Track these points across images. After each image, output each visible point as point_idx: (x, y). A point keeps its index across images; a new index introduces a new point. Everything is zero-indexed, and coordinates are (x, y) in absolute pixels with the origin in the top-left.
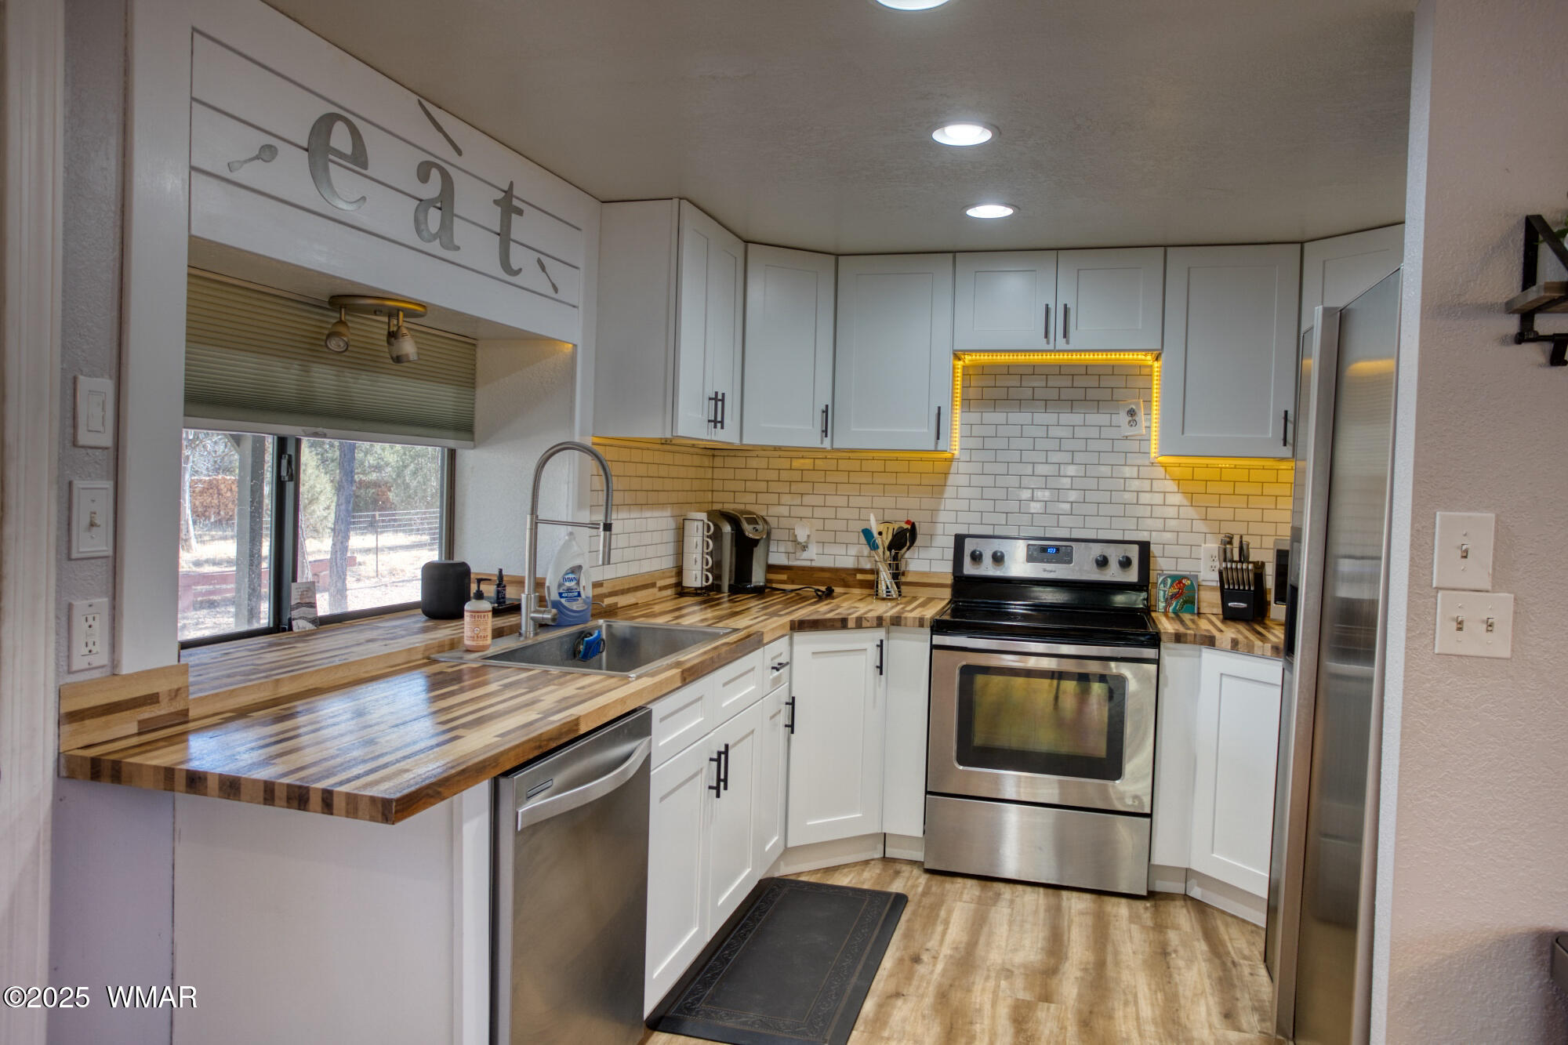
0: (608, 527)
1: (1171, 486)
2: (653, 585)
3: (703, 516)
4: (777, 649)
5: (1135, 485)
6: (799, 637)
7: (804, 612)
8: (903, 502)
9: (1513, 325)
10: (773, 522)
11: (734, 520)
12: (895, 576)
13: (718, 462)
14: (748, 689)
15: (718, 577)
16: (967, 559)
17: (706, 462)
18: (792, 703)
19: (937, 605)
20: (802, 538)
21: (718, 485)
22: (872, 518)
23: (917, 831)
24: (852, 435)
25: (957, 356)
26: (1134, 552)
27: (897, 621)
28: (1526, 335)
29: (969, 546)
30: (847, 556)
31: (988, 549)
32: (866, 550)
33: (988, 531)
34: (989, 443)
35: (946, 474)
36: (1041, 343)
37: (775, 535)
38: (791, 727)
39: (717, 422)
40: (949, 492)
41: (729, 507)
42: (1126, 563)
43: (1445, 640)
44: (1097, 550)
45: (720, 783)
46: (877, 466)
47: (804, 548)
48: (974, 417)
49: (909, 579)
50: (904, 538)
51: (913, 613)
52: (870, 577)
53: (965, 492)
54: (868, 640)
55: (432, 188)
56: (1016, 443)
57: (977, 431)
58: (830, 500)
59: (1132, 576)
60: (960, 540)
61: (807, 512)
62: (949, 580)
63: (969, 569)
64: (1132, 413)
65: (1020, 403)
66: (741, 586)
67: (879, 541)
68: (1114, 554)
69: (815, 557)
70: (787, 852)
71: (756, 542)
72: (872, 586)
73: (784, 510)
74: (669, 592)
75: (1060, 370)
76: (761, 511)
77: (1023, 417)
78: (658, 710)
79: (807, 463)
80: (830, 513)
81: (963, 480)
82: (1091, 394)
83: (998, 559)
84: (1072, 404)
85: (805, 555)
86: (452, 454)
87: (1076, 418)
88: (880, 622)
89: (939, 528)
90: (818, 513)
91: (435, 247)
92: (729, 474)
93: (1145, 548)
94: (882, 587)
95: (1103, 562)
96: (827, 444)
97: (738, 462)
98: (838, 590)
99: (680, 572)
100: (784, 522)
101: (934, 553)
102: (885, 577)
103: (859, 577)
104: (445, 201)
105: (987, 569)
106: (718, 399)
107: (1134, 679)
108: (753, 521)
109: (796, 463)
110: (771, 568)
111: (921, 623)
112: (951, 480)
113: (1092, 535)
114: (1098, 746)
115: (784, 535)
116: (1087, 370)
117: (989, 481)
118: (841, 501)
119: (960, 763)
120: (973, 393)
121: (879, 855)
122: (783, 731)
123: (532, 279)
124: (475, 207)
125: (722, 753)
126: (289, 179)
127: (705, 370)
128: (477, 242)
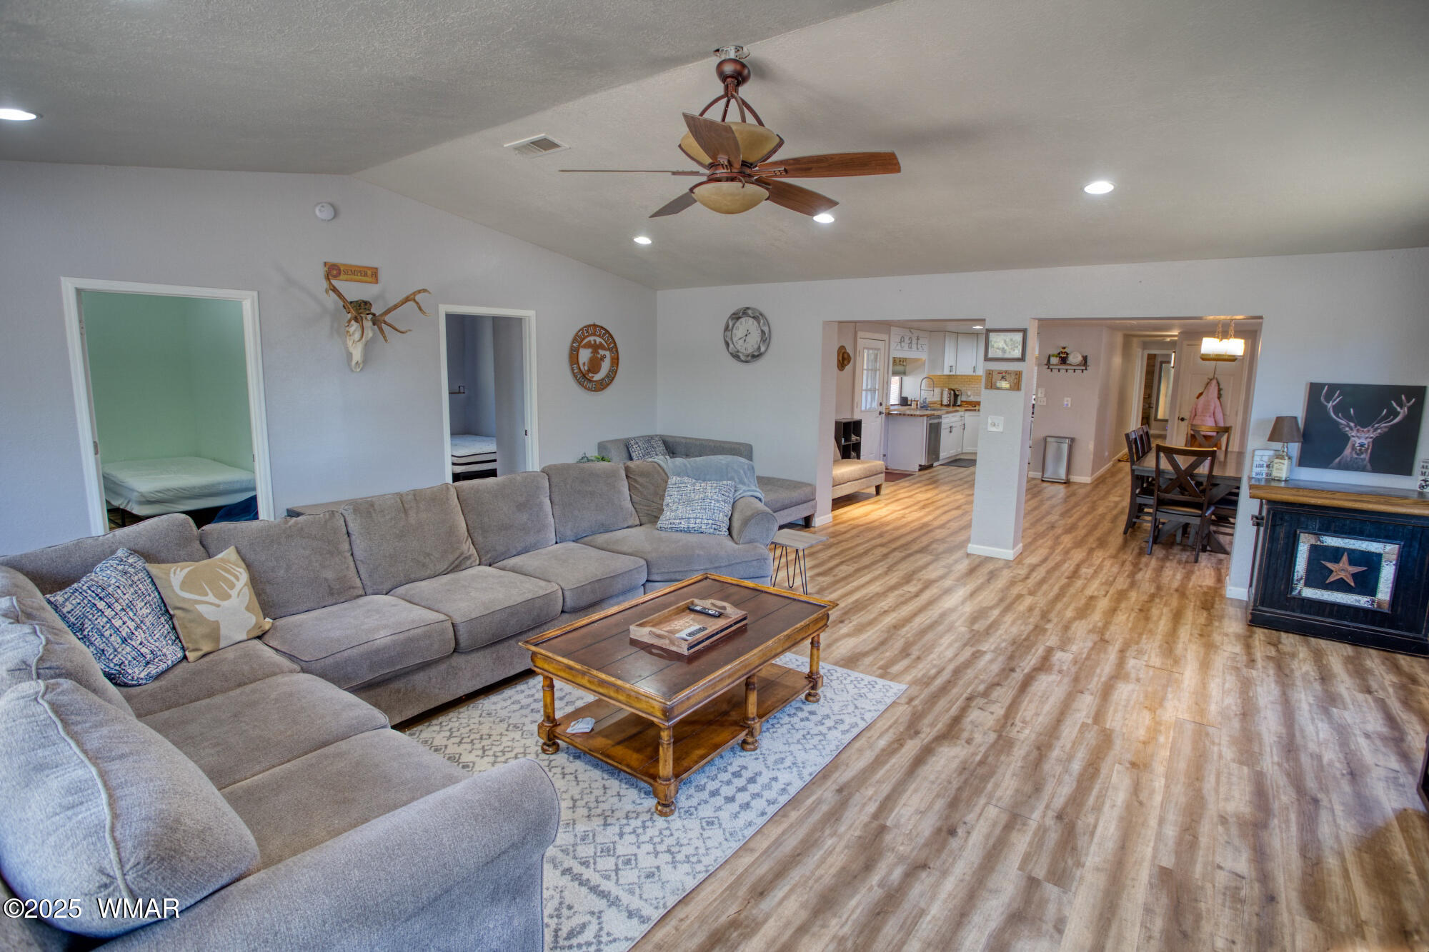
0: (935, 390)
2: (937, 402)
3: (947, 389)
4: (961, 413)
6: (966, 412)
7: (967, 408)
9: (1047, 367)
10: (962, 391)
11: (954, 390)
13: (949, 378)
14: (956, 419)
15: (950, 402)
21: (949, 383)
28: (1048, 369)
37: (963, 393)
39: (951, 371)
41: (952, 388)
43: (1039, 403)
45: (951, 431)
47: (970, 397)
58: (977, 386)
61: (971, 389)
66: (955, 404)
69: (972, 399)
70: (963, 453)
71: (959, 395)
73: (965, 388)
74: (939, 404)
76: (960, 389)
78: (943, 416)
80: (976, 389)
86: (902, 378)
91: (911, 349)
92: (951, 381)
96: (974, 374)
97: (953, 378)
98: (977, 406)
99: (941, 400)
100: (965, 391)
104: (911, 343)
106: (952, 366)
108: (958, 390)
109: (967, 378)
110: (961, 401)
115: (965, 393)
122: (961, 428)
123: (920, 349)
124: (914, 341)
125: (951, 427)
126: (899, 347)
127: (949, 359)
128: (914, 346)
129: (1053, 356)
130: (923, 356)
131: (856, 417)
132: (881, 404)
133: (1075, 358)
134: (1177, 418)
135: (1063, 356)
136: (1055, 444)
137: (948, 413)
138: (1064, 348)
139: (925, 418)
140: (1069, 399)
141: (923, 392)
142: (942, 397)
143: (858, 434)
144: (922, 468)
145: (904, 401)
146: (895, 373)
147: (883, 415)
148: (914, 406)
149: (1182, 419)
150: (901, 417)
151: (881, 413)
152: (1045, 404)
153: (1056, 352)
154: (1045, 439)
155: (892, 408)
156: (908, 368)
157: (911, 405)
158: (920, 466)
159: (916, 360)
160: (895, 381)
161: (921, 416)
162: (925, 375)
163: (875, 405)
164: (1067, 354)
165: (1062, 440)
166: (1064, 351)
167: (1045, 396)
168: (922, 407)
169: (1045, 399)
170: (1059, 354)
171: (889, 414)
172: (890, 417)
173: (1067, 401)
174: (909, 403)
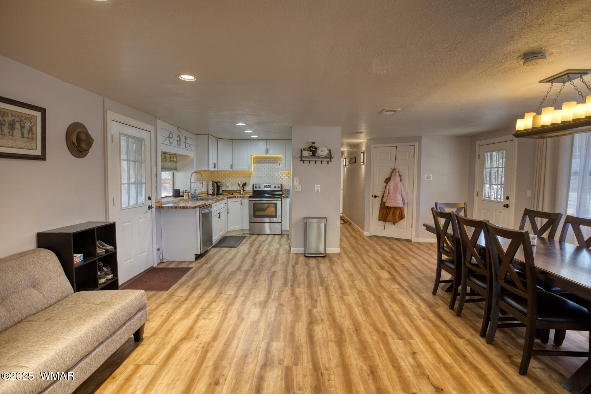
0: (202, 183)
1: (285, 175)
2: (204, 193)
3: (212, 182)
4: (225, 201)
5: (280, 175)
6: (229, 199)
7: (228, 196)
8: (244, 179)
9: (300, 159)
10: (223, 183)
11: (216, 183)
12: (243, 191)
13: (213, 173)
14: (222, 206)
15: (214, 192)
16: (255, 188)
17: (211, 173)
18: (228, 209)
19: (251, 194)
20: (228, 185)
21: (213, 177)
22: (239, 182)
23: (248, 228)
24: (235, 168)
25: (252, 155)
26: (280, 186)
27: (243, 197)
28: (301, 160)
29: (255, 186)
30: (235, 188)
31: (258, 186)
32: (238, 187)
33: (258, 183)
34: (258, 169)
35: (251, 174)
36: (265, 154)
37: (223, 185)
38: (228, 213)
39: (215, 167)
40: (252, 177)
41: (215, 181)
42: (279, 187)
43: (295, 190)
44: (274, 185)
45: (220, 217)
46: (240, 173)
47: (228, 187)
48: (255, 165)
49: (245, 191)
50: (244, 185)
51: (246, 196)
52: (239, 191)
53: (254, 177)
54: (239, 200)
55: (178, 139)
56: (262, 169)
57: (256, 167)
58: (232, 179)
59: (280, 189)
60: (253, 185)
61: (228, 181)
62: (252, 191)
63: (255, 189)
64: (279, 164)
65: (262, 163)
66: (218, 194)
67: (240, 185)
68: (277, 186)
69: (230, 189)
70: (228, 232)
71: (220, 186)
72: (240, 193)
73: (224, 181)
74: (206, 195)
75: (268, 158)
76: (221, 181)
77: (263, 165)
78: (213, 205)
79: (228, 173)
80: (232, 181)
81: (254, 175)
82: (273, 161)
83: (259, 187)
84: (270, 163)
85: (228, 188)
86: (174, 173)
87: (271, 165)
88: (241, 197)
89: (250, 183)
90: (230, 181)
91: (179, 146)
92: (215, 175)
93: (281, 185)
94: (241, 193)
95: (275, 187)
96: (231, 170)
97: (216, 173)
98: (234, 194)
99: (208, 191)
100: (224, 183)
101: (250, 187)
102: (242, 191)
103: (238, 191)
104: (180, 140)
105: (258, 189)
106: (215, 164)
107: (279, 203)
108: (220, 183)
109: (226, 173)
110: (223, 191)
111: (247, 197)
112: (252, 175)
113: (274, 183)
114: (274, 214)
115: (225, 185)
116: (272, 158)
117: (258, 175)
118: (234, 179)
119: (254, 217)
120: (255, 161)
121: (242, 233)
122: (227, 213)
123: (189, 148)
124: (183, 140)
125: (220, 213)
126: (167, 142)
127: (212, 159)
128: (183, 145)
129: (305, 150)
130: (191, 154)
131: (111, 220)
132: (150, 198)
133: (322, 152)
134: (371, 196)
135: (313, 149)
136: (316, 224)
137: (216, 201)
138: (314, 143)
139: (198, 209)
140: (319, 185)
141: (193, 184)
142: (208, 188)
143: (112, 241)
144: (198, 257)
145: (177, 194)
146: (164, 169)
147: (154, 210)
148: (185, 197)
149: (375, 197)
150: (174, 210)
151: (150, 208)
152: (300, 190)
153: (307, 147)
154: (306, 219)
155: (164, 200)
156: (179, 165)
157: (183, 196)
158: (196, 255)
159: (185, 157)
160: (166, 175)
161: (193, 208)
162: (194, 170)
163: (142, 199)
164: (316, 148)
165: (321, 220)
166: (313, 145)
167: (300, 184)
168: (193, 198)
169: (300, 186)
170: (310, 148)
171: (160, 208)
172: (162, 210)
173: (318, 187)
174: (181, 194)
